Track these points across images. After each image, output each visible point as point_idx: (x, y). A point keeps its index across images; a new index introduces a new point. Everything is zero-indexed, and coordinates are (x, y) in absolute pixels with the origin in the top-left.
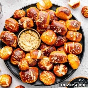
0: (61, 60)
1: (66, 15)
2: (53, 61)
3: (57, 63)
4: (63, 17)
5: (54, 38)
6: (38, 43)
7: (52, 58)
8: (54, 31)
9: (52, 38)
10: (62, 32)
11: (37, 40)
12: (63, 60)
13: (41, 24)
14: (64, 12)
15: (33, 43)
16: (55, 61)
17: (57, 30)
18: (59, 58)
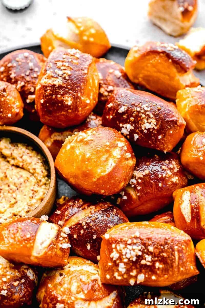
0: (163, 260)
2: (122, 268)
3: (141, 278)
6: (40, 195)
7: (115, 255)
8: (119, 129)
9: (111, 155)
10: (159, 131)
11: (38, 182)
12: (173, 261)
13: (57, 94)
14: (164, 52)
15: (19, 197)
16: (128, 271)
17: (137, 122)
18: (151, 249)
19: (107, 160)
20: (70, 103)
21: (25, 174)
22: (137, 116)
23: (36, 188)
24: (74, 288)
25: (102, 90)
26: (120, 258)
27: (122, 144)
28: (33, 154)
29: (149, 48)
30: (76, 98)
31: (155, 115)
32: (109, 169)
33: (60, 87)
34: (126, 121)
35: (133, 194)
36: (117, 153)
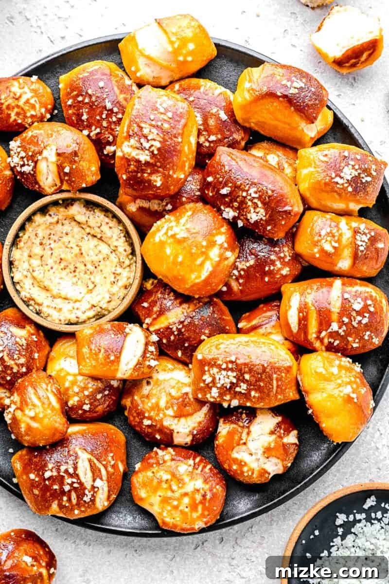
0: (259, 389)
1: (297, 118)
2: (215, 392)
3: (235, 403)
4: (280, 125)
5: (223, 258)
6: (123, 281)
7: (208, 378)
8: (220, 212)
9: (207, 258)
11: (121, 264)
12: (270, 390)
13: (143, 171)
14: (285, 96)
15: (98, 278)
16: (221, 395)
17: (242, 208)
18: (247, 377)
19: (202, 264)
20: (159, 184)
21: (104, 249)
22: (243, 202)
23: (119, 270)
24: (162, 404)
25: (202, 140)
26: (213, 381)
27: (222, 238)
28: (113, 223)
29: (265, 89)
30: (166, 177)
31: (264, 203)
32: (204, 275)
33: (147, 164)
34: (229, 205)
35: (235, 286)
36: (214, 253)
